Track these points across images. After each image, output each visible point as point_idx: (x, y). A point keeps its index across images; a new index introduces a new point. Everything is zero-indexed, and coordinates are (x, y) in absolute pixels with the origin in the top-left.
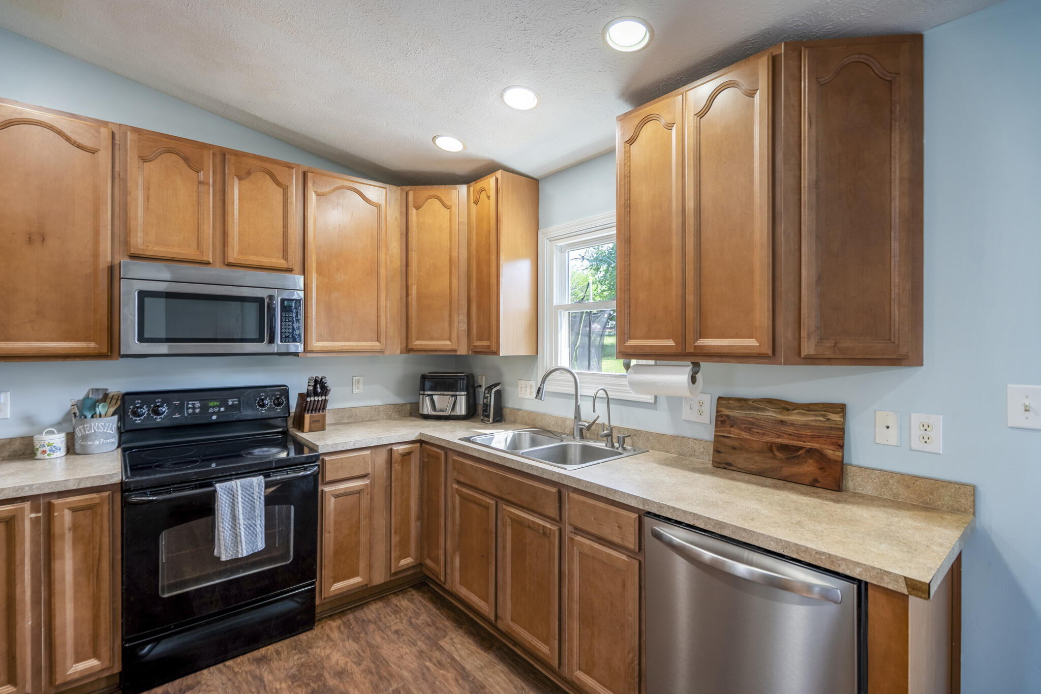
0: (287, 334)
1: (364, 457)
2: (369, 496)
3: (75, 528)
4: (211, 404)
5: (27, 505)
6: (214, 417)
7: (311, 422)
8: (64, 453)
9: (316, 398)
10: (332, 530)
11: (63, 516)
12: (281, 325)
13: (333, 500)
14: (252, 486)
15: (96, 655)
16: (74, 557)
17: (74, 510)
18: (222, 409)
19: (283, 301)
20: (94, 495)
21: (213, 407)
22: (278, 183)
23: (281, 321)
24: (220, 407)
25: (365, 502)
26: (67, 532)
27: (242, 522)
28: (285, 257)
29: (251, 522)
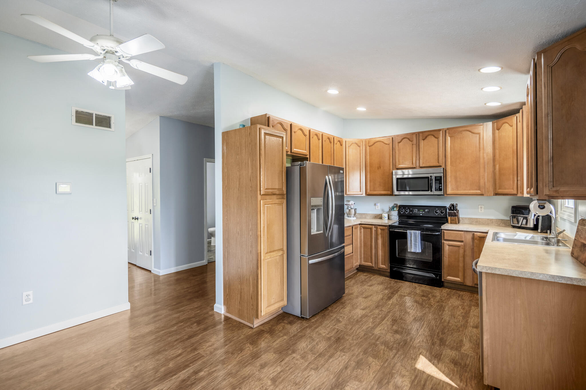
0: (437, 188)
1: (460, 234)
2: (463, 249)
3: (381, 234)
4: (421, 210)
5: (374, 226)
6: (421, 215)
7: (451, 220)
8: (387, 219)
9: (451, 211)
10: (447, 257)
11: (379, 230)
12: (435, 185)
13: (447, 247)
14: (416, 233)
15: (385, 265)
16: (381, 240)
17: (381, 230)
18: (424, 212)
19: (435, 177)
20: (384, 227)
21: (421, 211)
22: (436, 138)
23: (435, 184)
24: (423, 211)
25: (461, 251)
26: (380, 234)
27: (413, 242)
28: (438, 162)
29: (415, 243)
